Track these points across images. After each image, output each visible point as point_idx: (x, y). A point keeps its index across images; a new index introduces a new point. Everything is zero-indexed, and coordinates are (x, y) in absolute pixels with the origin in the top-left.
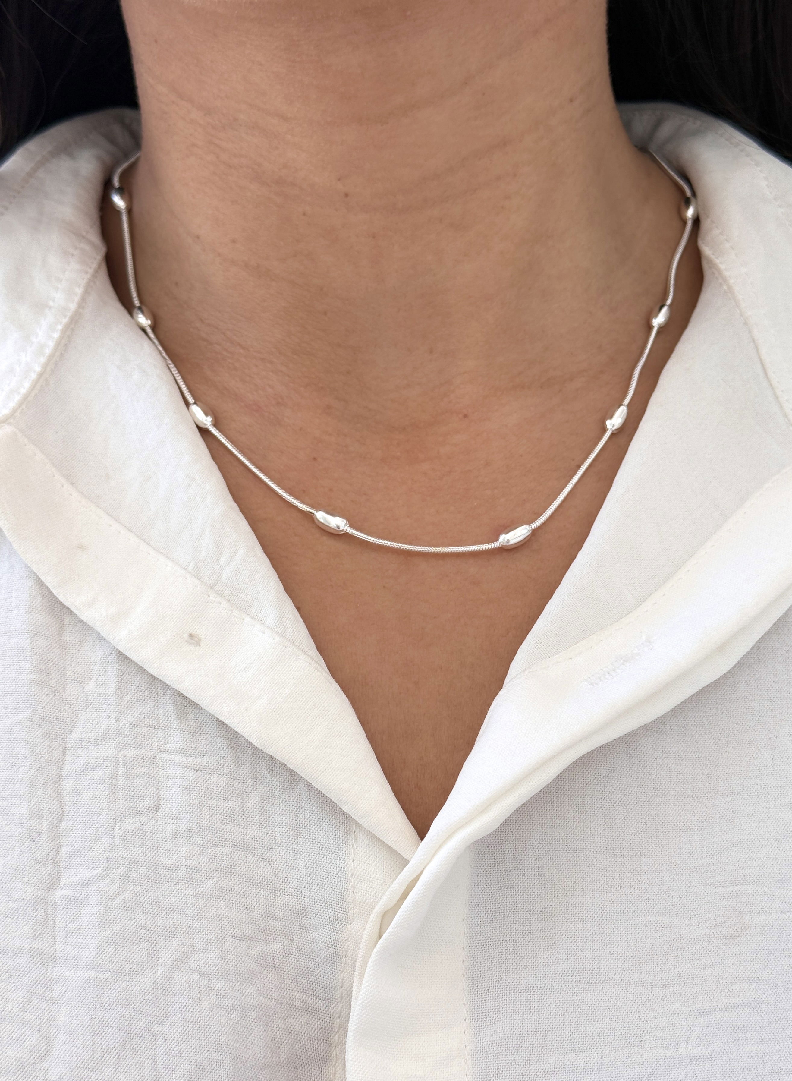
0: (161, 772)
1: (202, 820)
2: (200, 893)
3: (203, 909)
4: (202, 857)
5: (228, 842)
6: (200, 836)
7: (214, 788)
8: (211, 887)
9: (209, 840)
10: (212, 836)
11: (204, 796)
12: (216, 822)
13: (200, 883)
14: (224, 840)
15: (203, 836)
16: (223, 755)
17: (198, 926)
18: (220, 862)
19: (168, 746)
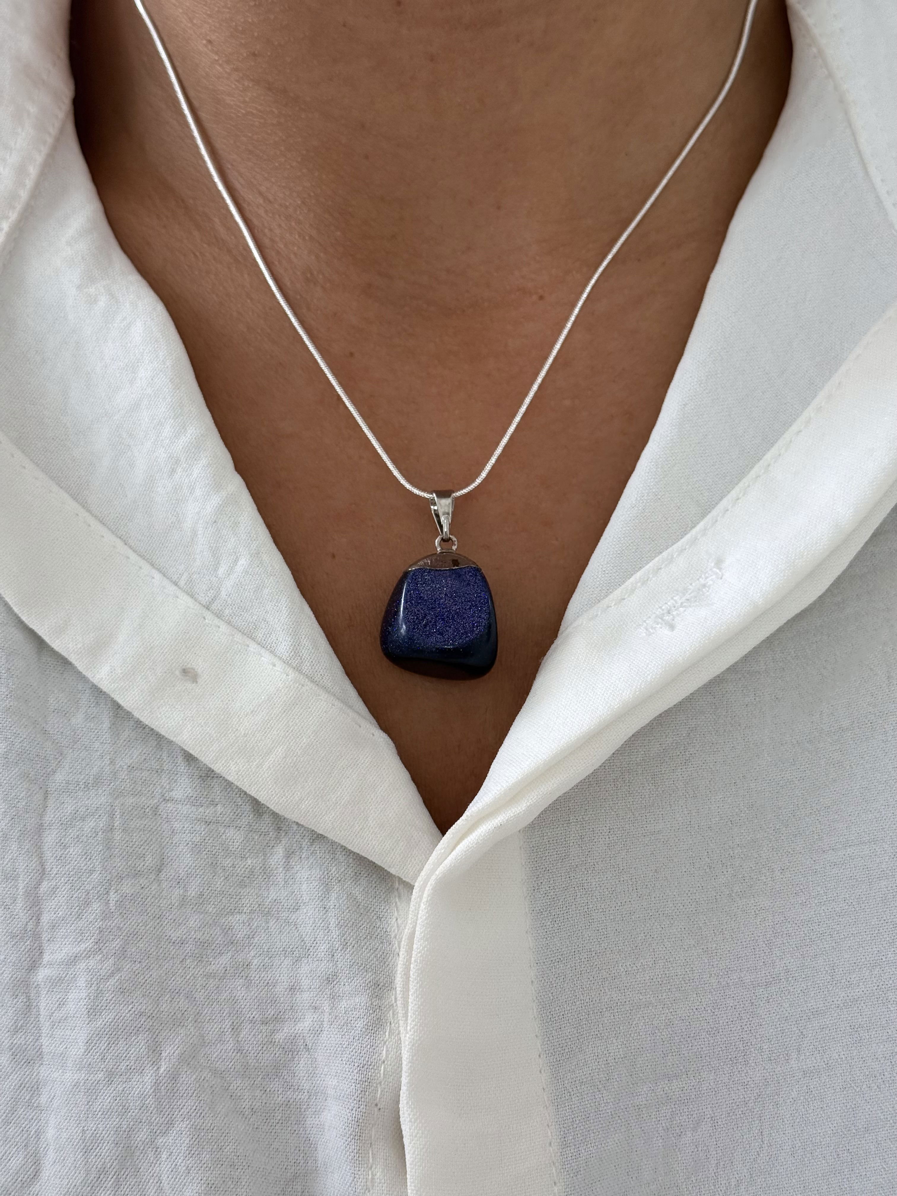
0: (166, 825)
4: (214, 928)
5: (246, 908)
6: (212, 903)
7: (230, 844)
9: (222, 906)
10: (226, 900)
11: (217, 854)
12: (231, 884)
14: (240, 905)
15: (216, 902)
18: (236, 933)
19: (174, 794)
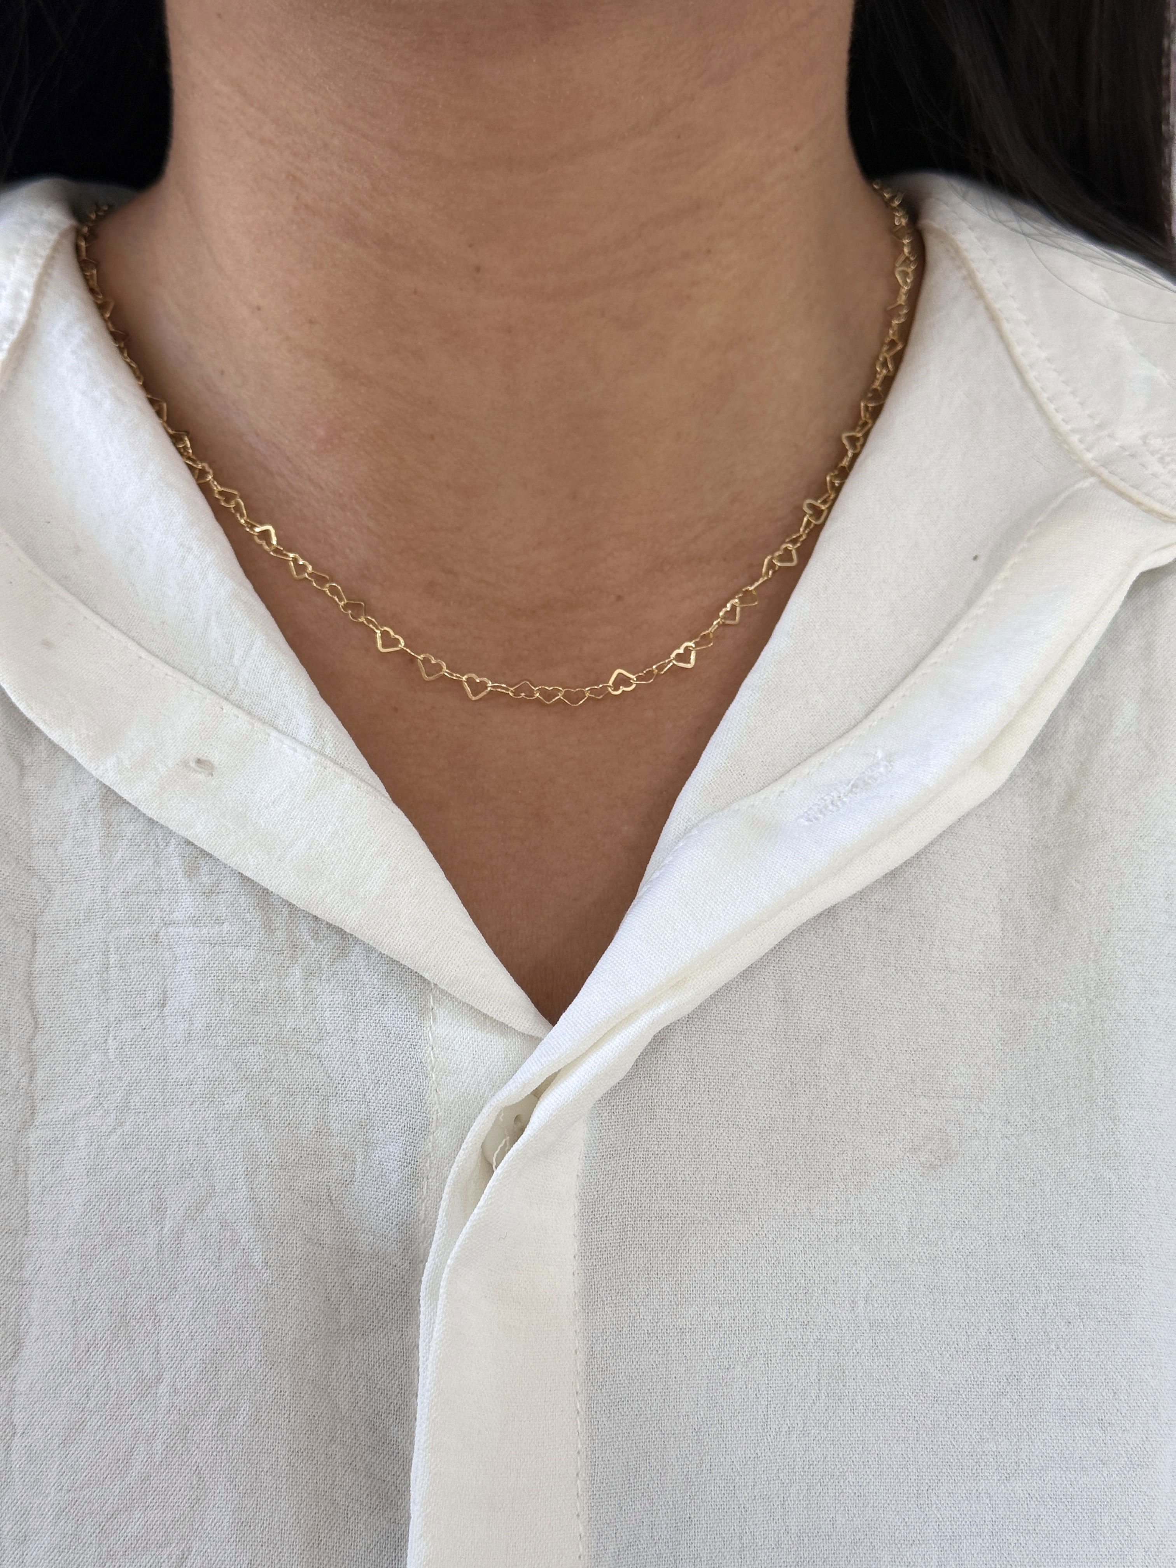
0: (168, 953)
1: (223, 1012)
2: (224, 1112)
3: (228, 1135)
4: (225, 1063)
5: (260, 1040)
6: (222, 1034)
7: (238, 966)
8: (239, 1102)
9: (234, 1038)
10: (238, 1032)
11: (224, 978)
12: (243, 1012)
13: (224, 1099)
14: (254, 1035)
15: (226, 1034)
16: (249, 920)
17: (221, 1158)
18: (251, 1067)
19: (175, 916)
